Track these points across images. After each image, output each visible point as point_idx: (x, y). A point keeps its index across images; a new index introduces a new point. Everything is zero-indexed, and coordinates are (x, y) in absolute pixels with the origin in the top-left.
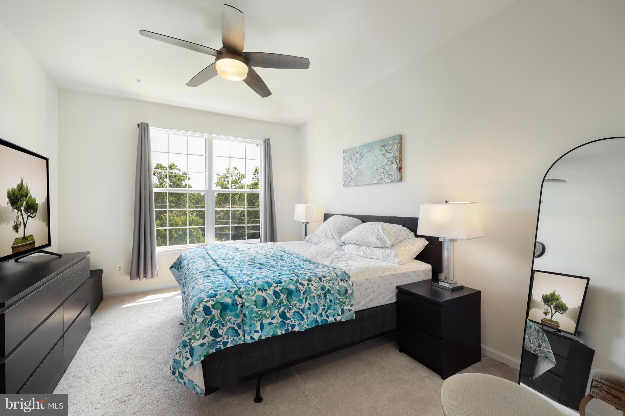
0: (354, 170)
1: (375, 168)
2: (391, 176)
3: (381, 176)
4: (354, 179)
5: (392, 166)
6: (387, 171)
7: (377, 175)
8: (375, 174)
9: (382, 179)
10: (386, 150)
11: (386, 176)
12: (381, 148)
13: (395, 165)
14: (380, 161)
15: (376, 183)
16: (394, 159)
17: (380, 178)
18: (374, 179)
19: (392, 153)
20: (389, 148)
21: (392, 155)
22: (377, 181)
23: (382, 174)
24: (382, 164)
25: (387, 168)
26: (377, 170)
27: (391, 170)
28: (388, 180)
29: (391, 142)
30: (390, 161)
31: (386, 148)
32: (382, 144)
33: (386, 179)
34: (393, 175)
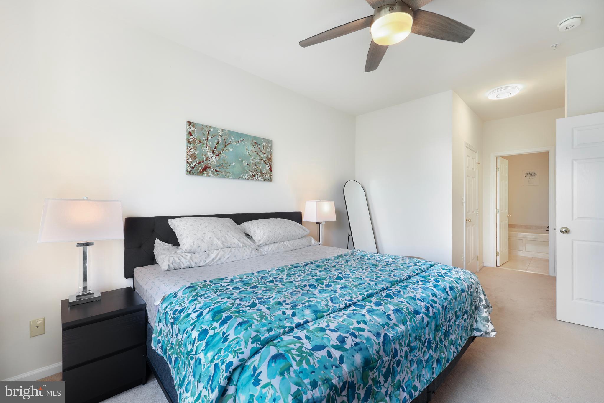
0: (212, 155)
1: (246, 163)
2: (264, 175)
3: (253, 172)
4: (212, 167)
5: (266, 166)
6: (260, 170)
7: (248, 170)
8: (246, 169)
9: (254, 176)
10: (259, 149)
11: (259, 174)
12: (254, 144)
13: (268, 166)
14: (252, 158)
15: (247, 179)
16: (267, 160)
17: (253, 174)
18: (244, 174)
19: (266, 154)
20: (263, 148)
21: (265, 155)
22: (248, 177)
23: (255, 171)
24: (255, 160)
25: (260, 167)
26: (248, 166)
27: (264, 170)
28: (262, 178)
29: (264, 144)
30: (263, 161)
31: (259, 147)
32: (255, 141)
33: (258, 177)
34: (266, 174)
